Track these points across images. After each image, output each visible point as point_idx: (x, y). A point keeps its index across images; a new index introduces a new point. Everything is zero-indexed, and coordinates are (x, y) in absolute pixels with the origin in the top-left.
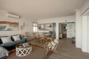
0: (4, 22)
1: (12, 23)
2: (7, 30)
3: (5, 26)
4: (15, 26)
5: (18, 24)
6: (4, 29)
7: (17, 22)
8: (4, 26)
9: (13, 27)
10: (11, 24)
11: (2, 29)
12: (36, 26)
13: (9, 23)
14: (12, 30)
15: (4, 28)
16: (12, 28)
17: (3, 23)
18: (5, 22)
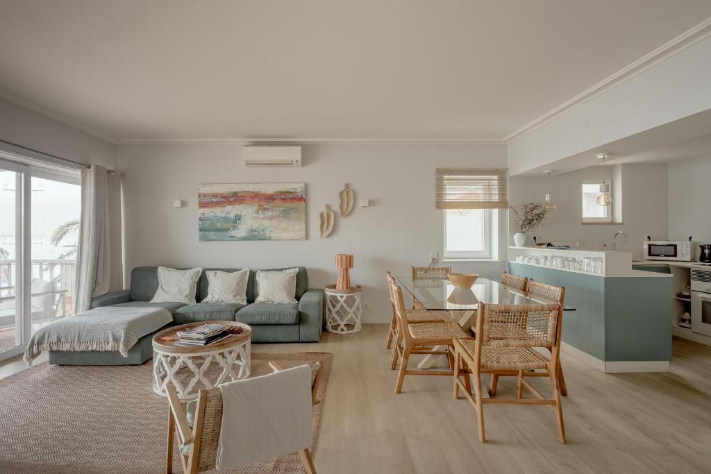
0: (235, 194)
1: (270, 198)
2: (245, 239)
3: (238, 218)
4: (286, 214)
5: (301, 199)
6: (234, 233)
7: (296, 187)
8: (232, 215)
9: (272, 218)
10: (265, 200)
11: (228, 230)
12: (487, 205)
13: (256, 196)
14: (270, 239)
15: (235, 227)
16: (267, 223)
17: (231, 203)
18: (235, 198)
